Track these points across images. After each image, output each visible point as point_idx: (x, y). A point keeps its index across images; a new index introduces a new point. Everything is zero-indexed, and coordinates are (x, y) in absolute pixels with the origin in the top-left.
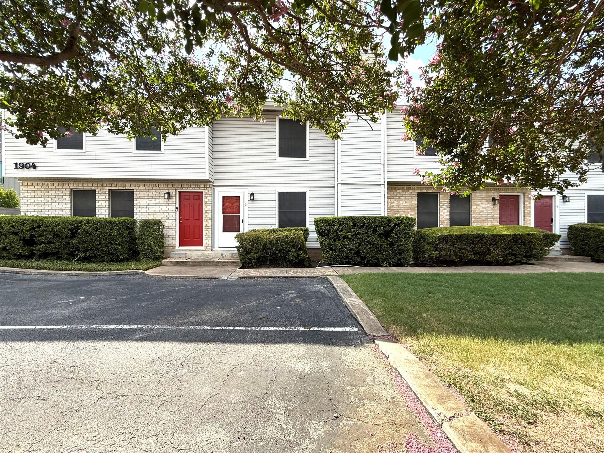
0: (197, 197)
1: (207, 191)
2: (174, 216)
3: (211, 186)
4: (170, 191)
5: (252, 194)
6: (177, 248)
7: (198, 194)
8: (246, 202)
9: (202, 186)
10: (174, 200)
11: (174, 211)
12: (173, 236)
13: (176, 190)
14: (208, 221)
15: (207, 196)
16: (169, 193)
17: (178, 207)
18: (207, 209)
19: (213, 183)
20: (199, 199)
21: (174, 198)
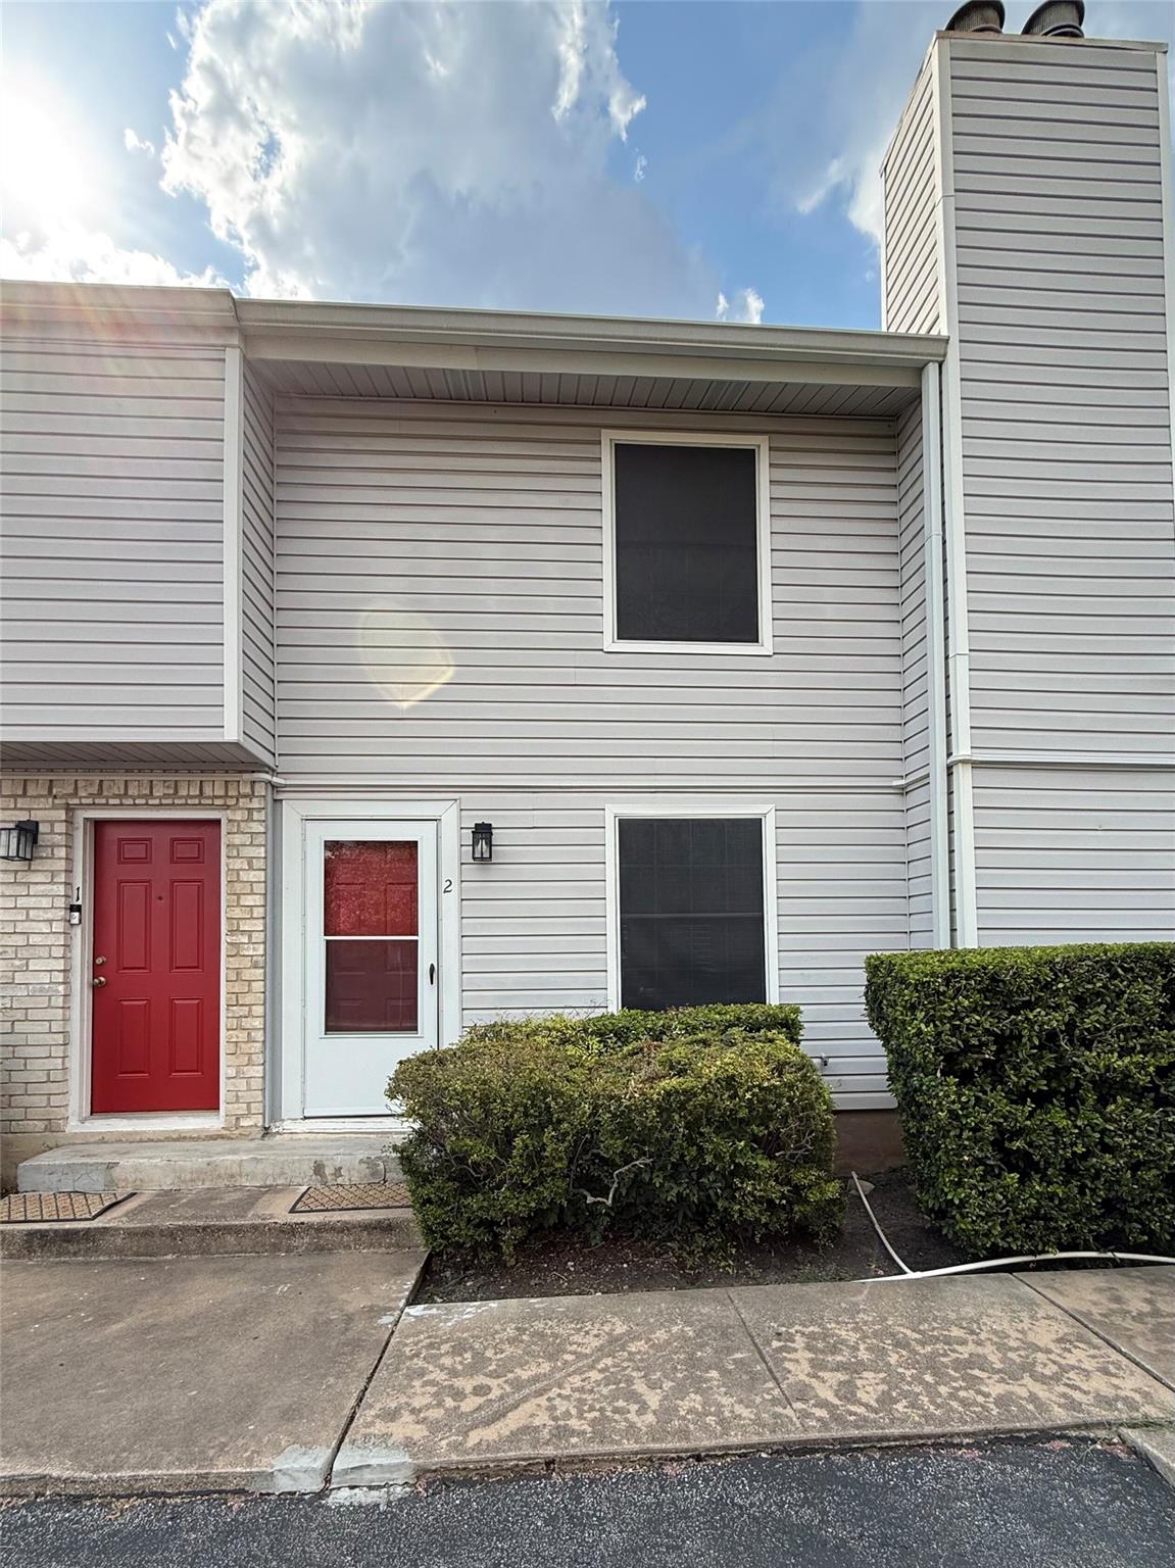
0: (190, 851)
1: (239, 815)
2: (58, 952)
3: (260, 790)
4: (36, 816)
5: (483, 832)
6: (74, 1126)
7: (192, 833)
8: (450, 870)
9: (215, 787)
10: (61, 865)
11: (58, 927)
12: (49, 1064)
13: (69, 809)
14: (247, 975)
15: (237, 839)
16: (28, 832)
17: (87, 902)
18: (237, 913)
19: (273, 771)
20: (197, 860)
21: (62, 852)
